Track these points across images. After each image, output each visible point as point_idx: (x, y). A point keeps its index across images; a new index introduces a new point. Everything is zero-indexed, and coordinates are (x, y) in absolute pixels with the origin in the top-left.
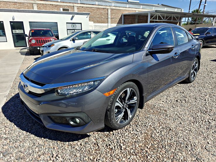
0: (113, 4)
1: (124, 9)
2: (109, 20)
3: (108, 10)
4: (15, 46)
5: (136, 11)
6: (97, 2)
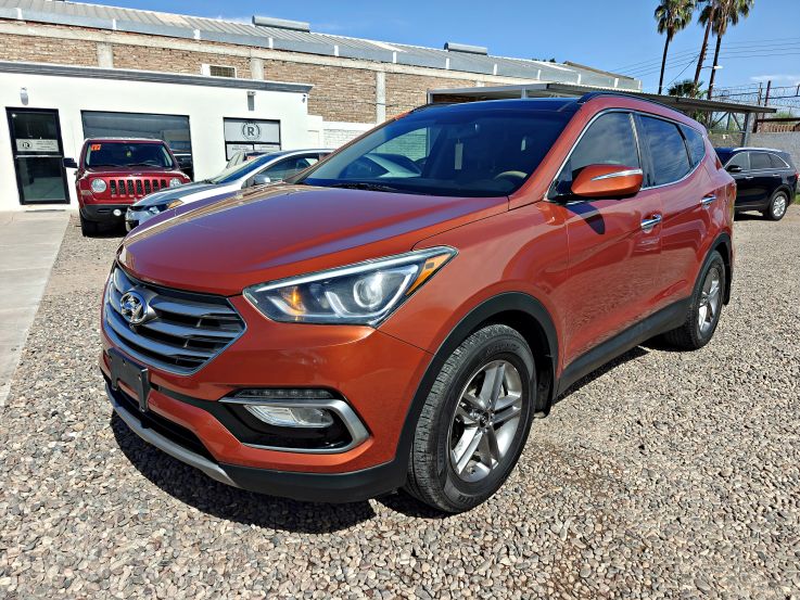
0: (395, 56)
1: (434, 73)
2: (381, 111)
4: (23, 201)
6: (336, 47)
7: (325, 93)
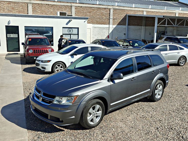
0: (116, 4)
1: (129, 9)
2: (111, 21)
3: (111, 10)
4: (8, 51)
5: (143, 11)
6: (98, 2)
7: (94, 16)
